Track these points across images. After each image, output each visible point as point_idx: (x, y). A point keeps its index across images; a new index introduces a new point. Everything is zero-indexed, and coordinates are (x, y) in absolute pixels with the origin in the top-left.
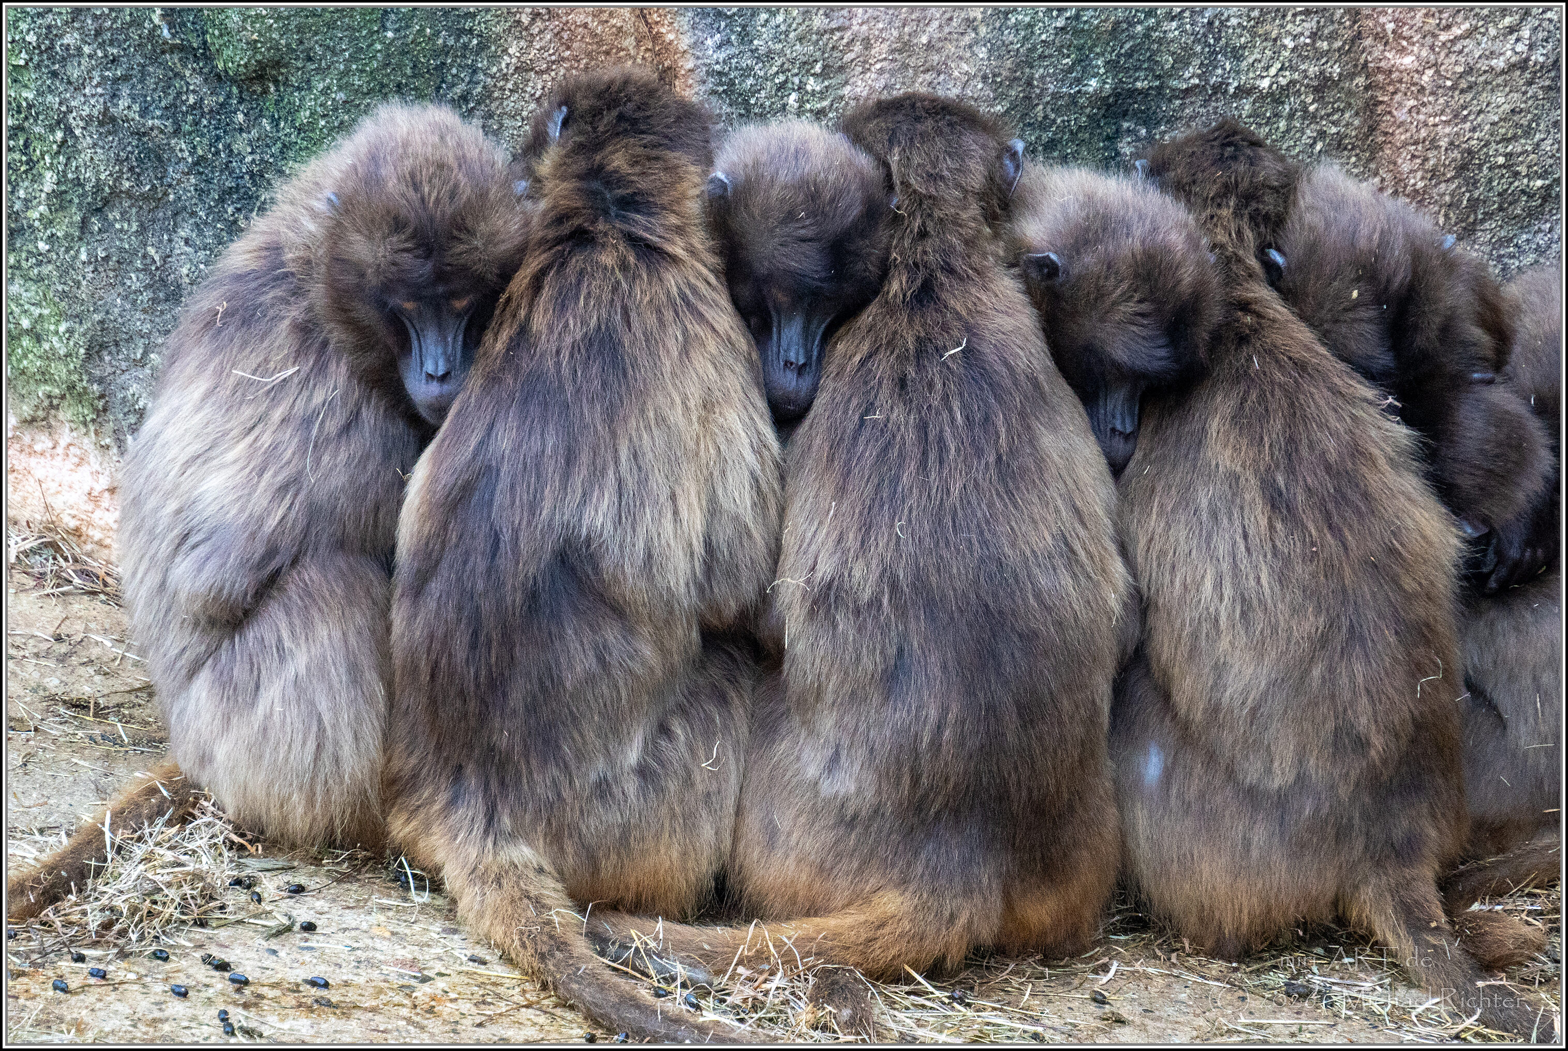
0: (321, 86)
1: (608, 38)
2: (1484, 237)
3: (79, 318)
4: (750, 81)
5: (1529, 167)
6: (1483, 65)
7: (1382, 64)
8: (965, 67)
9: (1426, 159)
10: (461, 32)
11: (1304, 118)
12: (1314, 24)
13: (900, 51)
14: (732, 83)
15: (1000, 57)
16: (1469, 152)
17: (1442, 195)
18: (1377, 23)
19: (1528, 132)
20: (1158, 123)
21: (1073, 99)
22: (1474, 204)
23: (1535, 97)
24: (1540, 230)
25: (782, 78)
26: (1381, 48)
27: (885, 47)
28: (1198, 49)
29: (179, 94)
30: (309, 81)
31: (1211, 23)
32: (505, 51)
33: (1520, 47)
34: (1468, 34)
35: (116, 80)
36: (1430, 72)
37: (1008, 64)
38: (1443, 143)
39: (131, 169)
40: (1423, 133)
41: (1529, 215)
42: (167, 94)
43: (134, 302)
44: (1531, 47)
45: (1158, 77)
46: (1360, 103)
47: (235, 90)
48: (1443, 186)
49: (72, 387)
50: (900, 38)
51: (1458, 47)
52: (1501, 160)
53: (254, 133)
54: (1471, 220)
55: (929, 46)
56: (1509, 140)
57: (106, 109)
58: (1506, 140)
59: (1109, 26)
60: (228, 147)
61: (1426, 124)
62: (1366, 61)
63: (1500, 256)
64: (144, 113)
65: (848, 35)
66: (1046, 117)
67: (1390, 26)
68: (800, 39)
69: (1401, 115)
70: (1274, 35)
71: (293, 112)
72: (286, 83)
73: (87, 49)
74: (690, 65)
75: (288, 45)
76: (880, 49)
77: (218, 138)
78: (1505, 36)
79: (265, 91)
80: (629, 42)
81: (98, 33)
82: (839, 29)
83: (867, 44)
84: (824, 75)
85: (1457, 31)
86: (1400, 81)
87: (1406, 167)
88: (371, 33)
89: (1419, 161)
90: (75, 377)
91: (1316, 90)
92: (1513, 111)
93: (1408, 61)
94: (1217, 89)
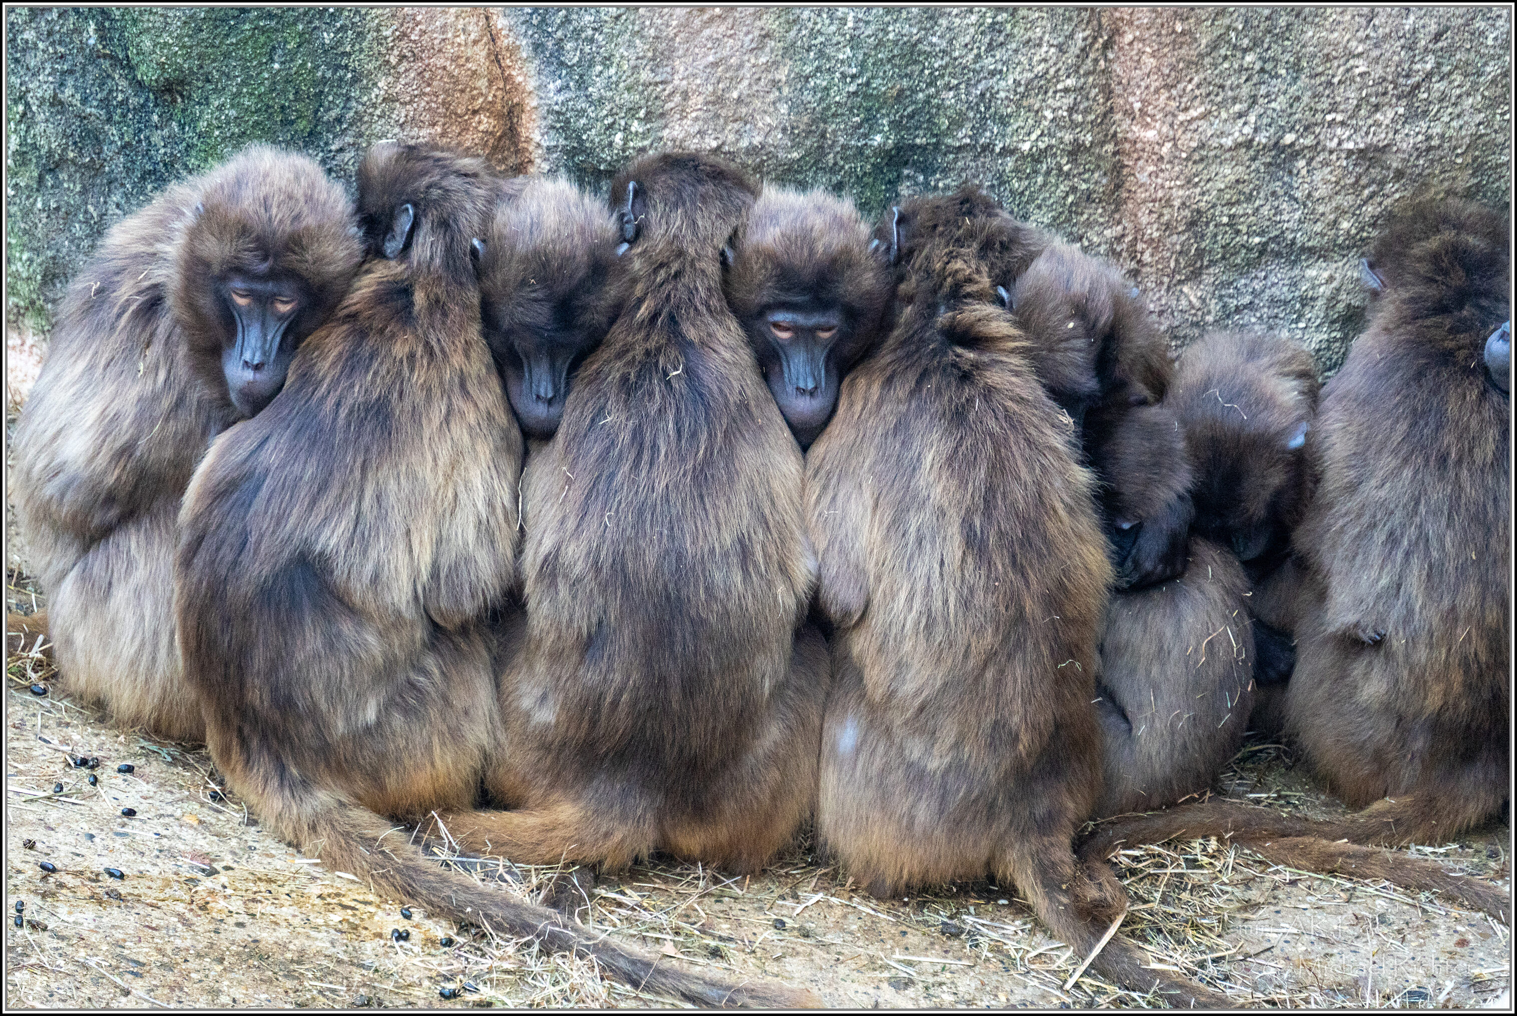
0: (217, 103)
1: (463, 79)
2: (1207, 279)
3: (37, 251)
4: (583, 121)
5: (1249, 227)
6: (1214, 143)
7: (1129, 135)
8: (768, 120)
9: (1161, 215)
10: (339, 67)
11: (1058, 176)
12: (1071, 100)
13: (714, 103)
14: (567, 121)
15: (798, 113)
16: (1198, 211)
17: (1174, 245)
18: (1127, 101)
19: (1249, 198)
20: (934, 172)
21: (860, 151)
22: (1200, 253)
23: (1257, 171)
24: (1256, 277)
25: (610, 120)
26: (1128, 122)
27: (701, 99)
28: (971, 115)
29: (111, 91)
30: (207, 98)
31: (983, 95)
32: (375, 84)
33: (1247, 130)
34: (1203, 116)
35: (63, 73)
36: (1168, 145)
37: (805, 119)
38: (1177, 203)
39: (75, 143)
40: (1160, 194)
41: (1248, 265)
42: (102, 90)
43: (78, 246)
44: (1256, 130)
45: (936, 135)
46: (1108, 166)
47: (151, 96)
48: (1175, 237)
49: (33, 303)
50: (714, 92)
51: (1193, 126)
52: (1225, 220)
53: (166, 132)
54: (1198, 264)
55: (739, 101)
56: (1233, 204)
57: (55, 95)
58: (1230, 204)
59: (894, 92)
60: (147, 138)
61: (1163, 187)
62: (1116, 133)
63: (1221, 297)
64: (84, 101)
65: (669, 88)
66: (835, 164)
67: (1137, 106)
68: (628, 89)
69: (1143, 178)
70: (1036, 107)
71: (195, 121)
72: (189, 98)
73: (41, 45)
74: (534, 103)
75: (189, 69)
76: (696, 101)
77: (140, 131)
78: (1235, 120)
79: (174, 101)
80: (482, 83)
81: (50, 33)
82: (662, 83)
83: (685, 96)
84: (648, 118)
85: (1193, 113)
86: (1143, 150)
87: (1144, 220)
88: (261, 64)
89: (1155, 216)
90: (34, 296)
91: (1070, 153)
92: (1237, 181)
93: (1151, 135)
94: (985, 148)
